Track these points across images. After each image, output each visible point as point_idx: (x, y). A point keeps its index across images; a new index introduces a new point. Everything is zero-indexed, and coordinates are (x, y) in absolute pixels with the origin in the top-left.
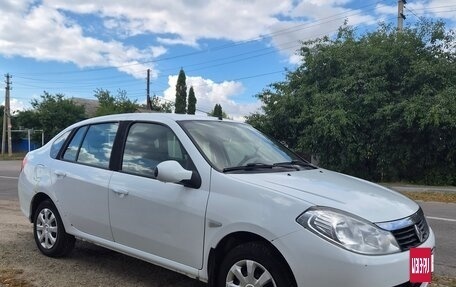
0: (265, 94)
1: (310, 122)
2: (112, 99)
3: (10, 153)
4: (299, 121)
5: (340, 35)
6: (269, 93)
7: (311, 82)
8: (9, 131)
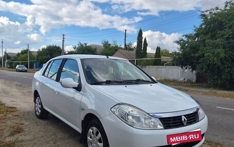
0: (180, 41)
1: (203, 56)
2: (110, 45)
4: (197, 55)
5: (226, 6)
6: (182, 40)
7: (206, 33)
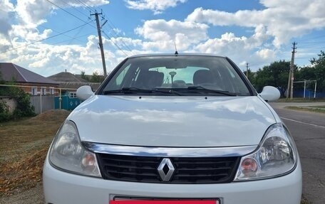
3: (292, 98)
8: (292, 82)
